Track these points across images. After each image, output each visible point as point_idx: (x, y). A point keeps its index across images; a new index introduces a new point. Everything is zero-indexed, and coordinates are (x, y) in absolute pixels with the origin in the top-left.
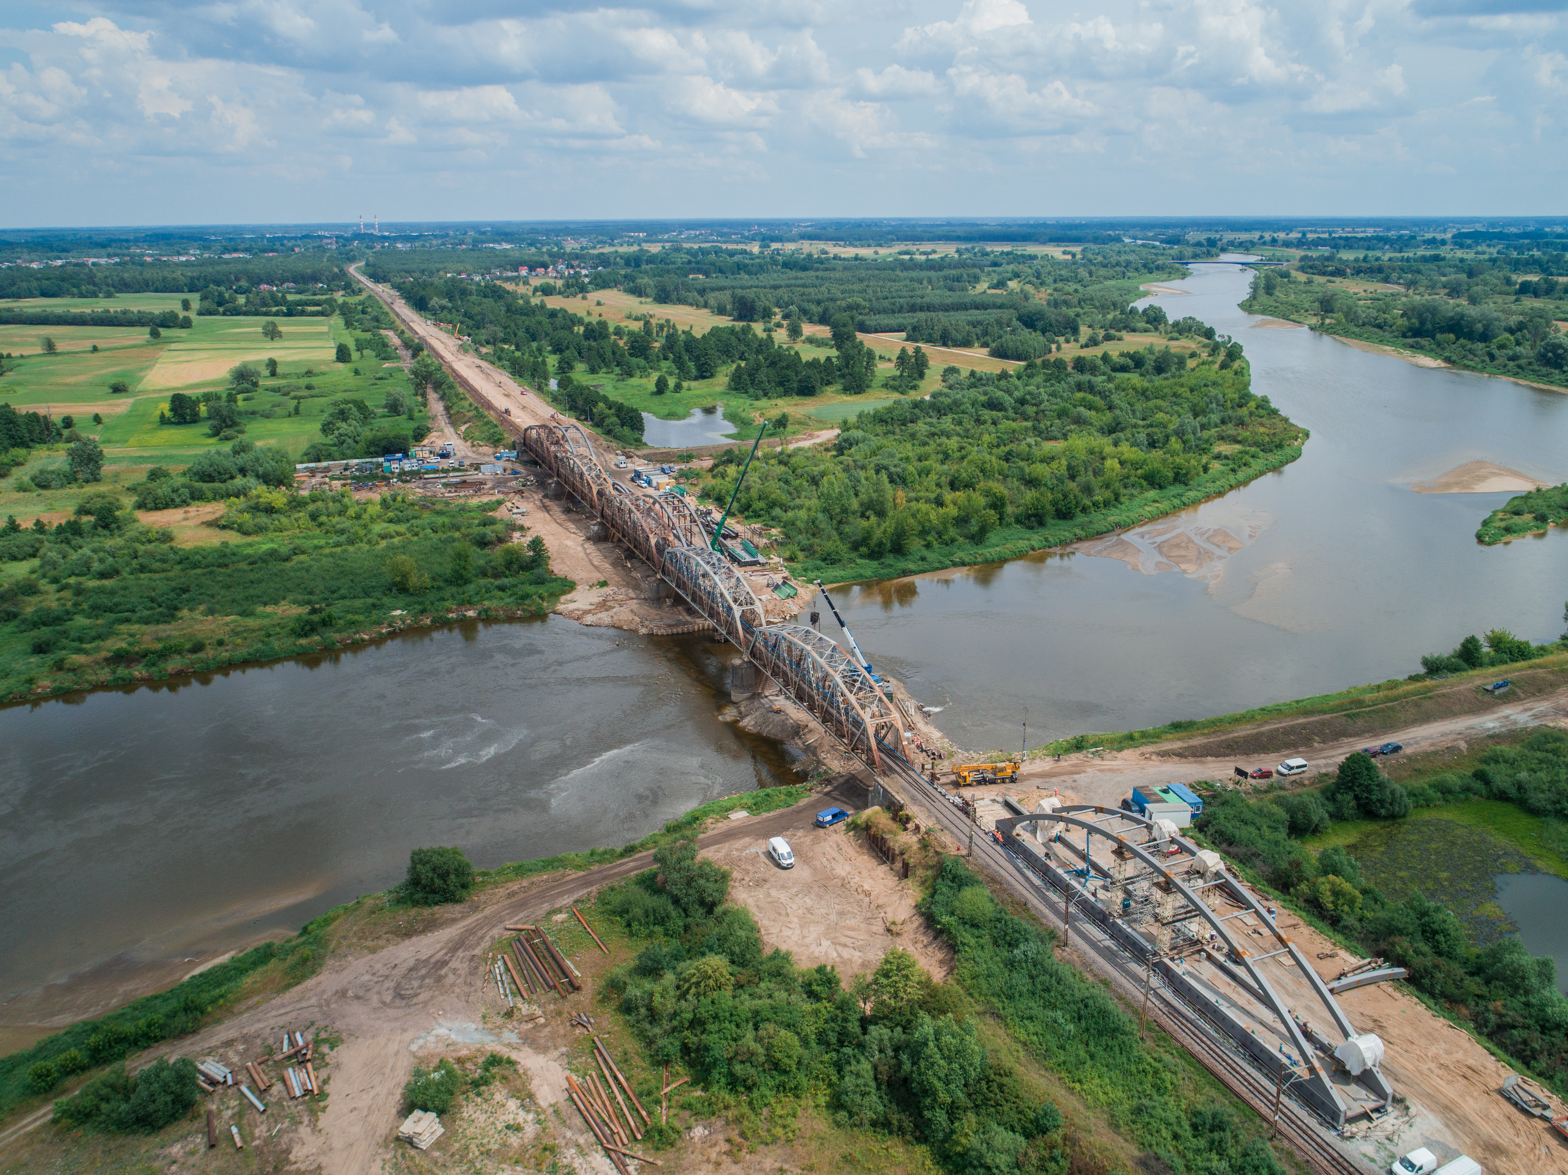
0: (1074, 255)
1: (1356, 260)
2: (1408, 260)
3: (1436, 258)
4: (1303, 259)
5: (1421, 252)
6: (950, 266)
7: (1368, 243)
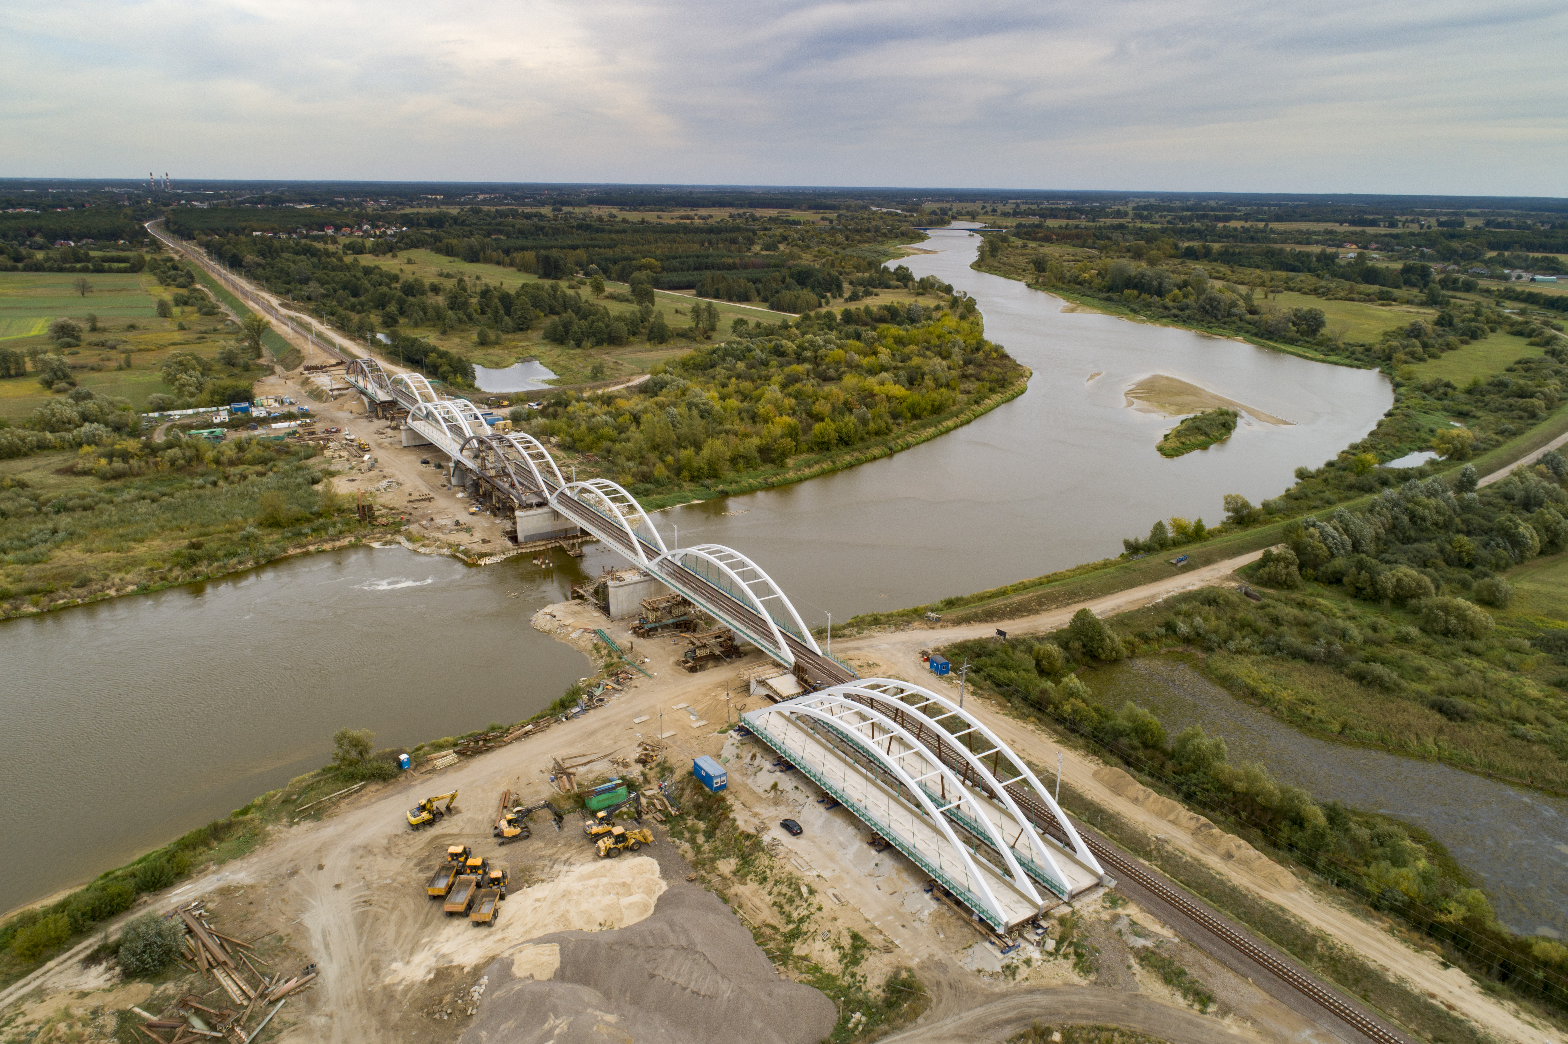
0: (831, 222)
1: (1060, 227)
2: (1100, 228)
3: (1121, 227)
4: (1019, 226)
5: (1109, 221)
6: (726, 230)
7: (1068, 214)
